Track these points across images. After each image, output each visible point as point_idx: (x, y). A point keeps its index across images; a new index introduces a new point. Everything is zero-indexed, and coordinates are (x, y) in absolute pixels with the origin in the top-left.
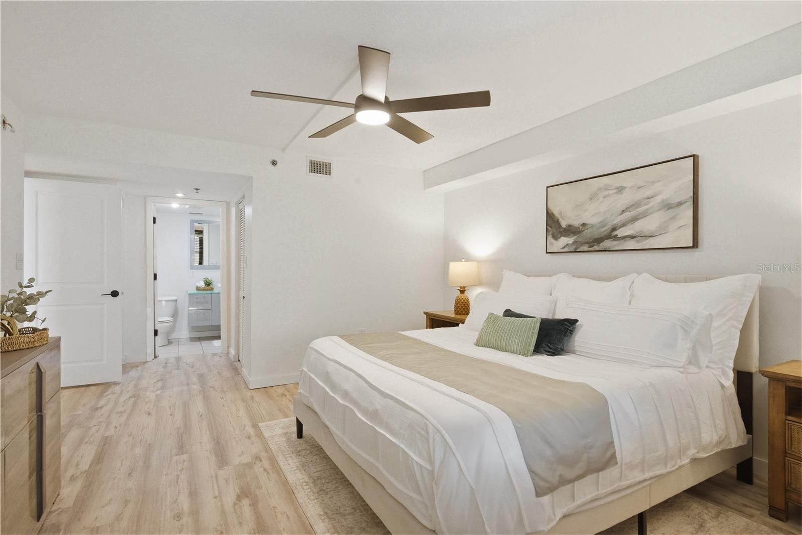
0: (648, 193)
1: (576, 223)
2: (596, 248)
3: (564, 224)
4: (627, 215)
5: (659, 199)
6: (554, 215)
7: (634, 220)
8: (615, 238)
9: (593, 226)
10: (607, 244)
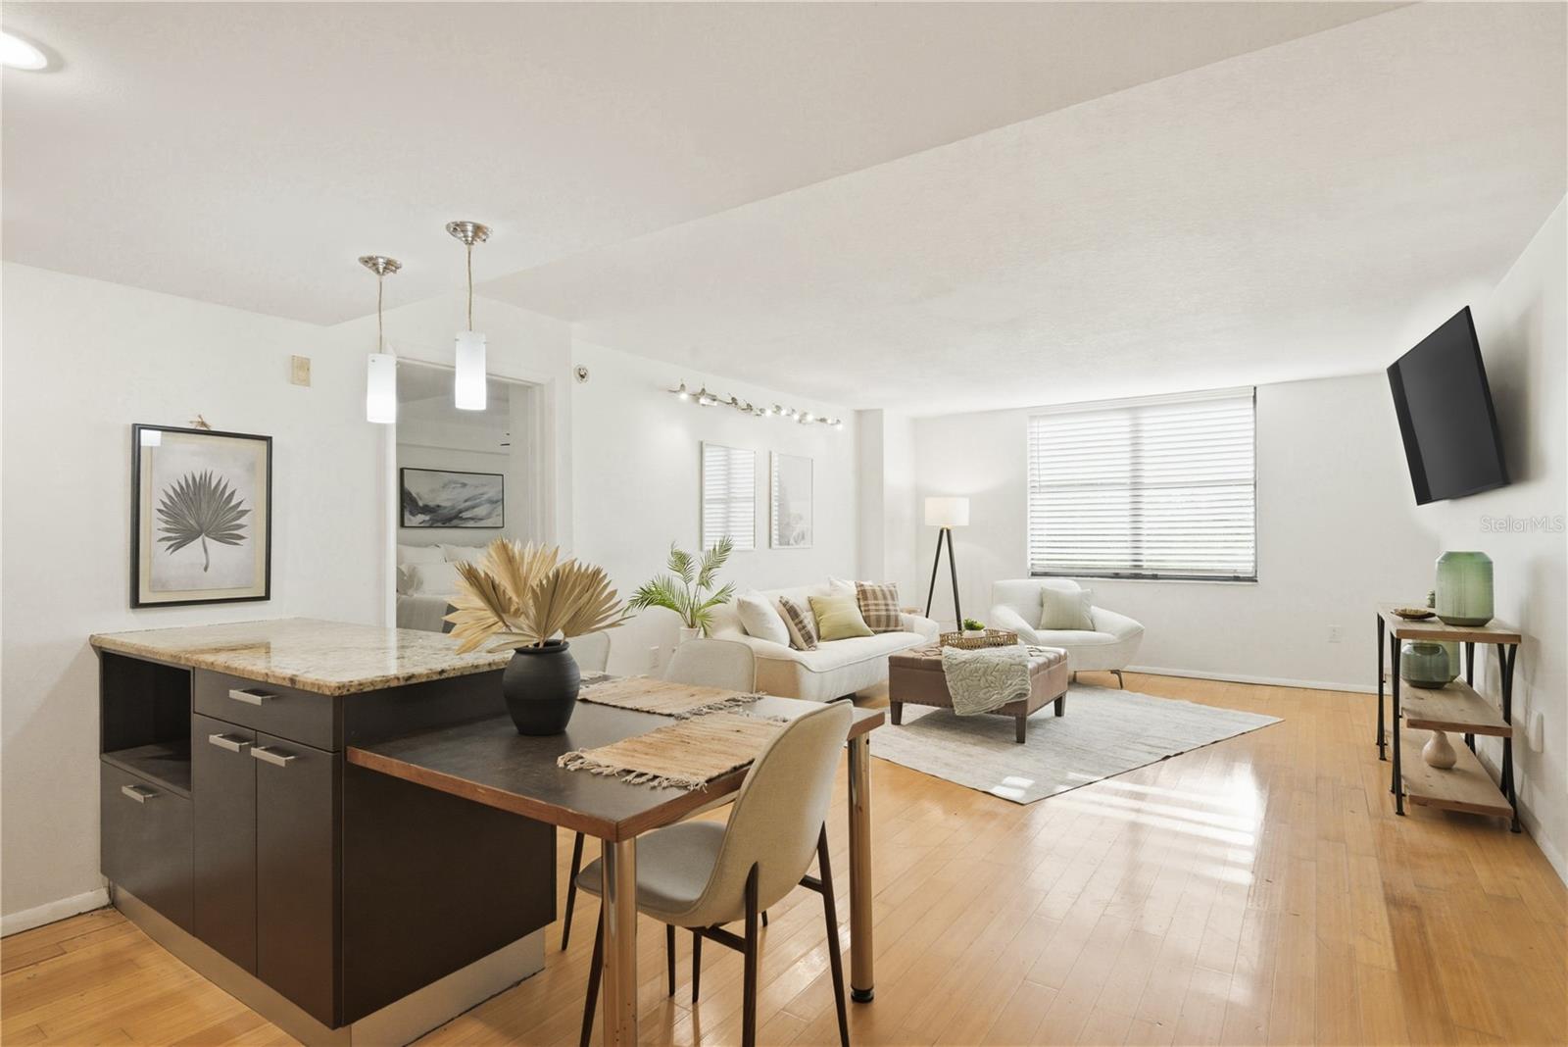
0: (481, 492)
1: (432, 504)
2: (447, 525)
3: (421, 504)
4: (468, 504)
5: (486, 497)
6: (411, 494)
7: (473, 507)
8: (461, 519)
9: (445, 508)
10: (455, 522)
